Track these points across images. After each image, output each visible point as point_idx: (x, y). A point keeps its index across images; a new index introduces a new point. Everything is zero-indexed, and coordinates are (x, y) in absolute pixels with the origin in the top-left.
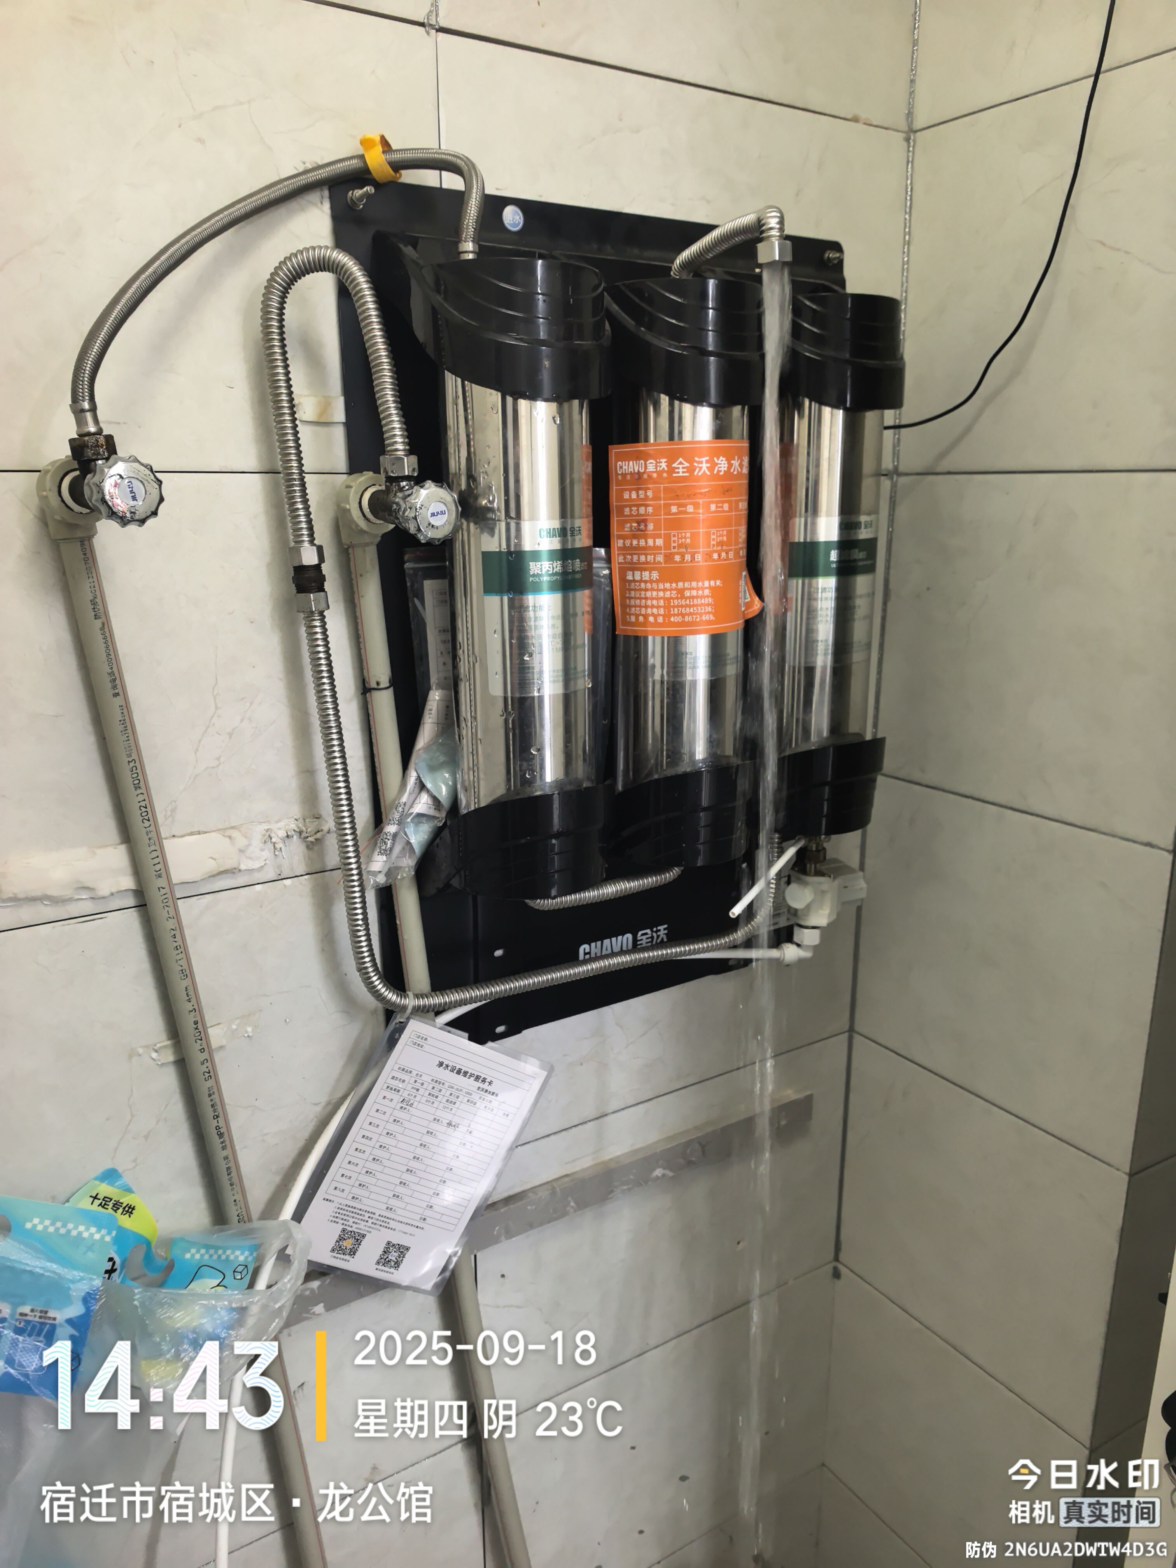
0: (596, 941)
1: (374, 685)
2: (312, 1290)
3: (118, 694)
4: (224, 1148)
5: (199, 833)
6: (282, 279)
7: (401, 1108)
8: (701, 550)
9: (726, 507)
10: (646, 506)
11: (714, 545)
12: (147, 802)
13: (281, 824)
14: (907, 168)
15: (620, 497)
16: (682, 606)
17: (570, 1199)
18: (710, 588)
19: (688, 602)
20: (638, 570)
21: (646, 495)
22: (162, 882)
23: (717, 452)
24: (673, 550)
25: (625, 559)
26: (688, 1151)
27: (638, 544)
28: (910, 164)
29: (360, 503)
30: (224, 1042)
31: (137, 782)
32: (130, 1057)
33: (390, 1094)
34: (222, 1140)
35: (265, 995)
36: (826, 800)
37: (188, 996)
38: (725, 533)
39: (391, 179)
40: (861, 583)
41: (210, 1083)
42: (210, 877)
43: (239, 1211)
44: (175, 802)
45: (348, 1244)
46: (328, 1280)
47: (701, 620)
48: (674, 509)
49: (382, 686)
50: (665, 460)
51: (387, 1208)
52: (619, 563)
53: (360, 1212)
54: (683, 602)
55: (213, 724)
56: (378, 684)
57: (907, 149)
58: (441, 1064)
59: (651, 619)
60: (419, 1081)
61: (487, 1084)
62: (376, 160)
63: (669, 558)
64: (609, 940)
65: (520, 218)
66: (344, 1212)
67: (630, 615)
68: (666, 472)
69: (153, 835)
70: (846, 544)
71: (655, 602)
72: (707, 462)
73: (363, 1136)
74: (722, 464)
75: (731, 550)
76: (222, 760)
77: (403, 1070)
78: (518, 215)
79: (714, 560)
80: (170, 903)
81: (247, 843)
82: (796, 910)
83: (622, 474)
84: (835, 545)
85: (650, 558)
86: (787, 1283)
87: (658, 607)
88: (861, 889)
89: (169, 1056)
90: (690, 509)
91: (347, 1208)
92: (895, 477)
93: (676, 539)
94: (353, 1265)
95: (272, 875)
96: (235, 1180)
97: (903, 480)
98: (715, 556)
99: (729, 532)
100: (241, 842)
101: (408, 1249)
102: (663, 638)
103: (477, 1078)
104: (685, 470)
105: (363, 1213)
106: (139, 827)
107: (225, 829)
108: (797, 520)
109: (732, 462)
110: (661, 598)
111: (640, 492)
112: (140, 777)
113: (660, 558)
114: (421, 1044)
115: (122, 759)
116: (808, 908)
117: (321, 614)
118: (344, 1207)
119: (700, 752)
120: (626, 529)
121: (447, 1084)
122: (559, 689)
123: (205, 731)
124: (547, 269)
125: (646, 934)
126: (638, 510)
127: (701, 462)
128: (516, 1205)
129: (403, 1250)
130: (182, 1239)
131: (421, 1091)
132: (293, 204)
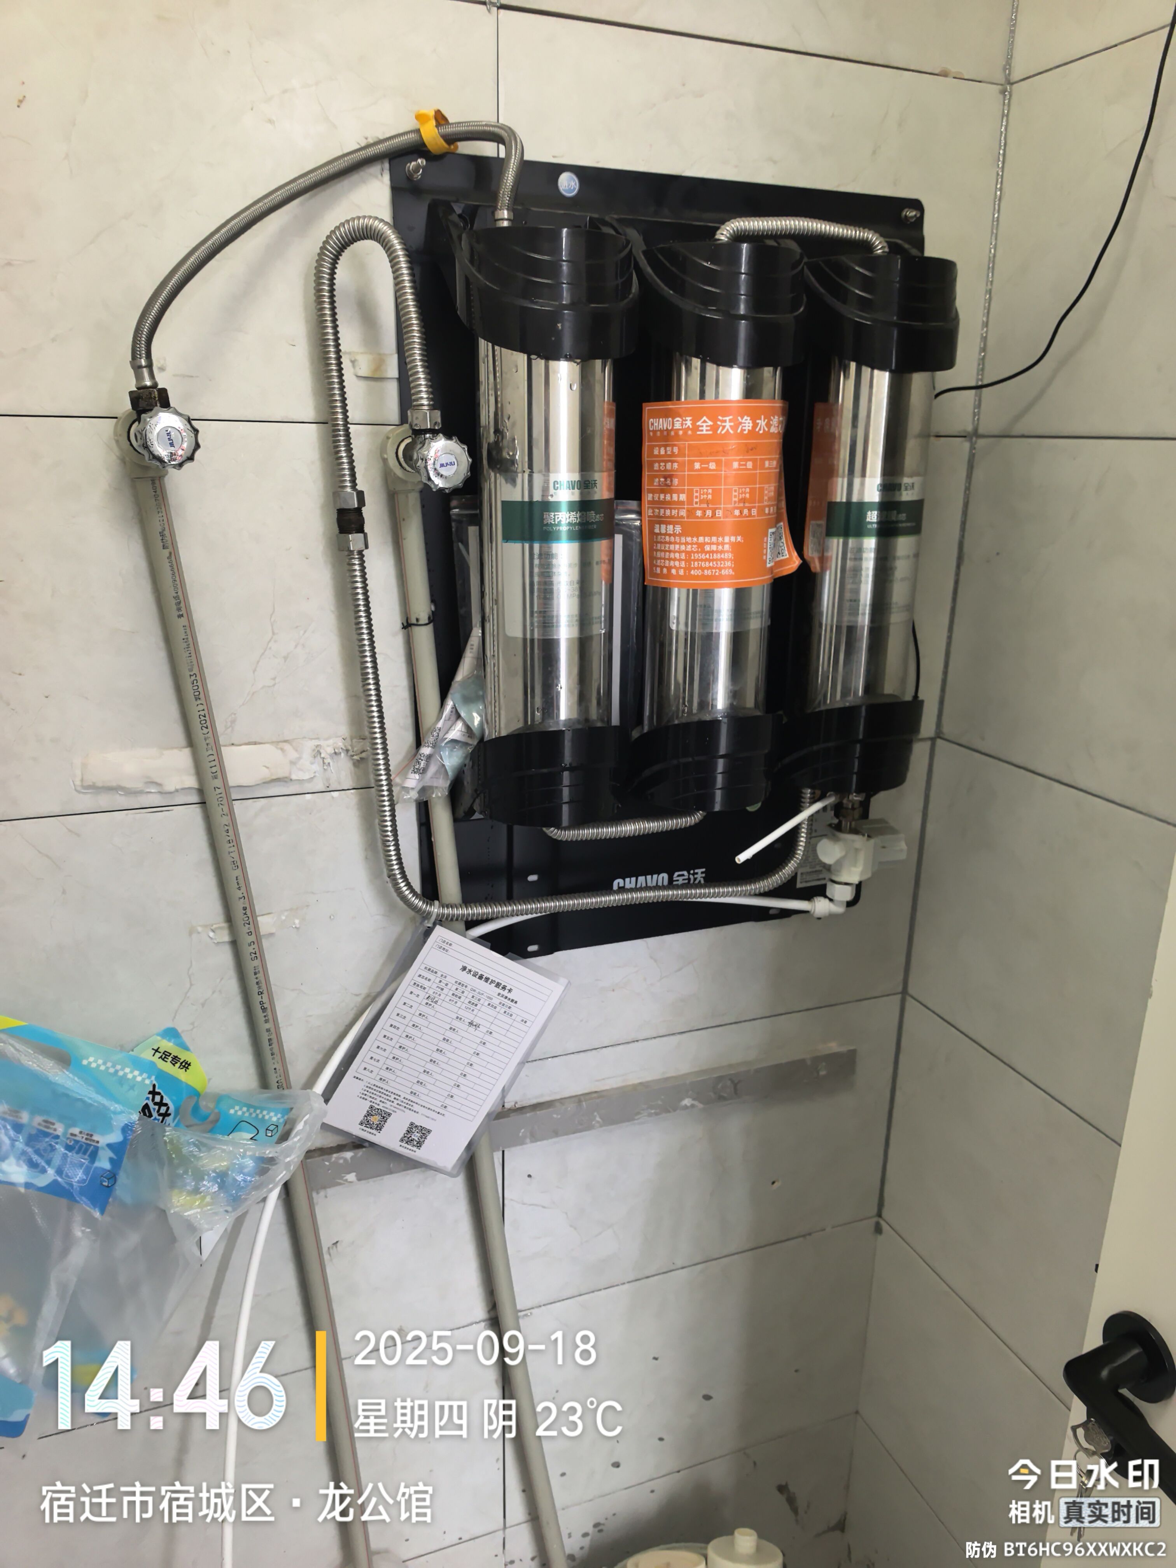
0: (630, 877)
1: (414, 621)
2: (345, 1160)
3: (182, 616)
4: (266, 1021)
5: (255, 743)
6: (333, 248)
7: (427, 1004)
8: (722, 506)
9: (750, 465)
10: (672, 462)
11: (735, 502)
12: (206, 712)
13: (331, 742)
14: (1002, 122)
15: (651, 454)
16: (702, 560)
17: (596, 1114)
18: (730, 543)
19: (707, 556)
20: (663, 524)
21: (672, 451)
22: (218, 783)
23: (743, 412)
24: (695, 506)
25: (653, 512)
26: (720, 1086)
27: (665, 499)
28: (1005, 119)
29: (397, 453)
30: (273, 930)
31: (197, 693)
32: (190, 934)
33: (417, 991)
34: (265, 1014)
35: (313, 893)
36: (857, 758)
37: (238, 885)
38: (748, 490)
39: (444, 151)
40: (903, 545)
41: (257, 963)
42: (264, 783)
43: (279, 1078)
44: (235, 714)
45: (375, 1119)
46: (360, 1152)
47: (720, 575)
48: (697, 466)
49: (420, 622)
50: (690, 418)
51: (412, 1093)
52: (649, 517)
53: (387, 1093)
54: (703, 556)
55: (270, 648)
56: (417, 620)
57: (1002, 103)
58: (464, 969)
59: (674, 571)
60: (443, 981)
61: (507, 991)
62: (431, 134)
63: (691, 513)
64: (644, 877)
65: (576, 184)
66: (373, 1091)
67: (657, 566)
68: (691, 429)
69: (211, 741)
70: (887, 506)
71: (677, 555)
72: (730, 421)
73: (391, 1026)
74: (747, 424)
75: (754, 507)
76: (277, 680)
77: (429, 970)
78: (574, 180)
79: (735, 517)
80: (225, 802)
81: (298, 756)
82: (830, 866)
83: (653, 431)
84: (876, 506)
85: (674, 512)
86: (824, 1230)
87: (680, 560)
88: (902, 850)
89: (226, 937)
90: (712, 466)
91: (375, 1088)
92: (974, 439)
93: (698, 494)
94: (377, 1138)
95: (321, 787)
96: (276, 1050)
97: (981, 442)
98: (737, 512)
99: (752, 491)
100: (293, 755)
101: (429, 1131)
102: (688, 590)
103: (498, 985)
104: (709, 428)
105: (389, 1094)
106: (199, 733)
107: (278, 742)
108: (840, 480)
109: (758, 421)
110: (683, 552)
111: (668, 448)
112: (200, 689)
113: (683, 513)
114: (446, 948)
115: (185, 672)
116: (839, 863)
117: (360, 553)
118: (372, 1087)
119: (721, 700)
120: (655, 484)
121: (469, 987)
122: (575, 633)
123: (263, 654)
124: (571, 236)
125: (683, 875)
126: (665, 466)
127: (725, 421)
128: (542, 1112)
129: (425, 1132)
130: (228, 1097)
131: (446, 991)
132: (355, 177)
